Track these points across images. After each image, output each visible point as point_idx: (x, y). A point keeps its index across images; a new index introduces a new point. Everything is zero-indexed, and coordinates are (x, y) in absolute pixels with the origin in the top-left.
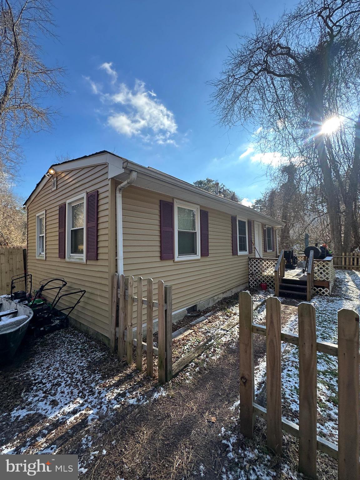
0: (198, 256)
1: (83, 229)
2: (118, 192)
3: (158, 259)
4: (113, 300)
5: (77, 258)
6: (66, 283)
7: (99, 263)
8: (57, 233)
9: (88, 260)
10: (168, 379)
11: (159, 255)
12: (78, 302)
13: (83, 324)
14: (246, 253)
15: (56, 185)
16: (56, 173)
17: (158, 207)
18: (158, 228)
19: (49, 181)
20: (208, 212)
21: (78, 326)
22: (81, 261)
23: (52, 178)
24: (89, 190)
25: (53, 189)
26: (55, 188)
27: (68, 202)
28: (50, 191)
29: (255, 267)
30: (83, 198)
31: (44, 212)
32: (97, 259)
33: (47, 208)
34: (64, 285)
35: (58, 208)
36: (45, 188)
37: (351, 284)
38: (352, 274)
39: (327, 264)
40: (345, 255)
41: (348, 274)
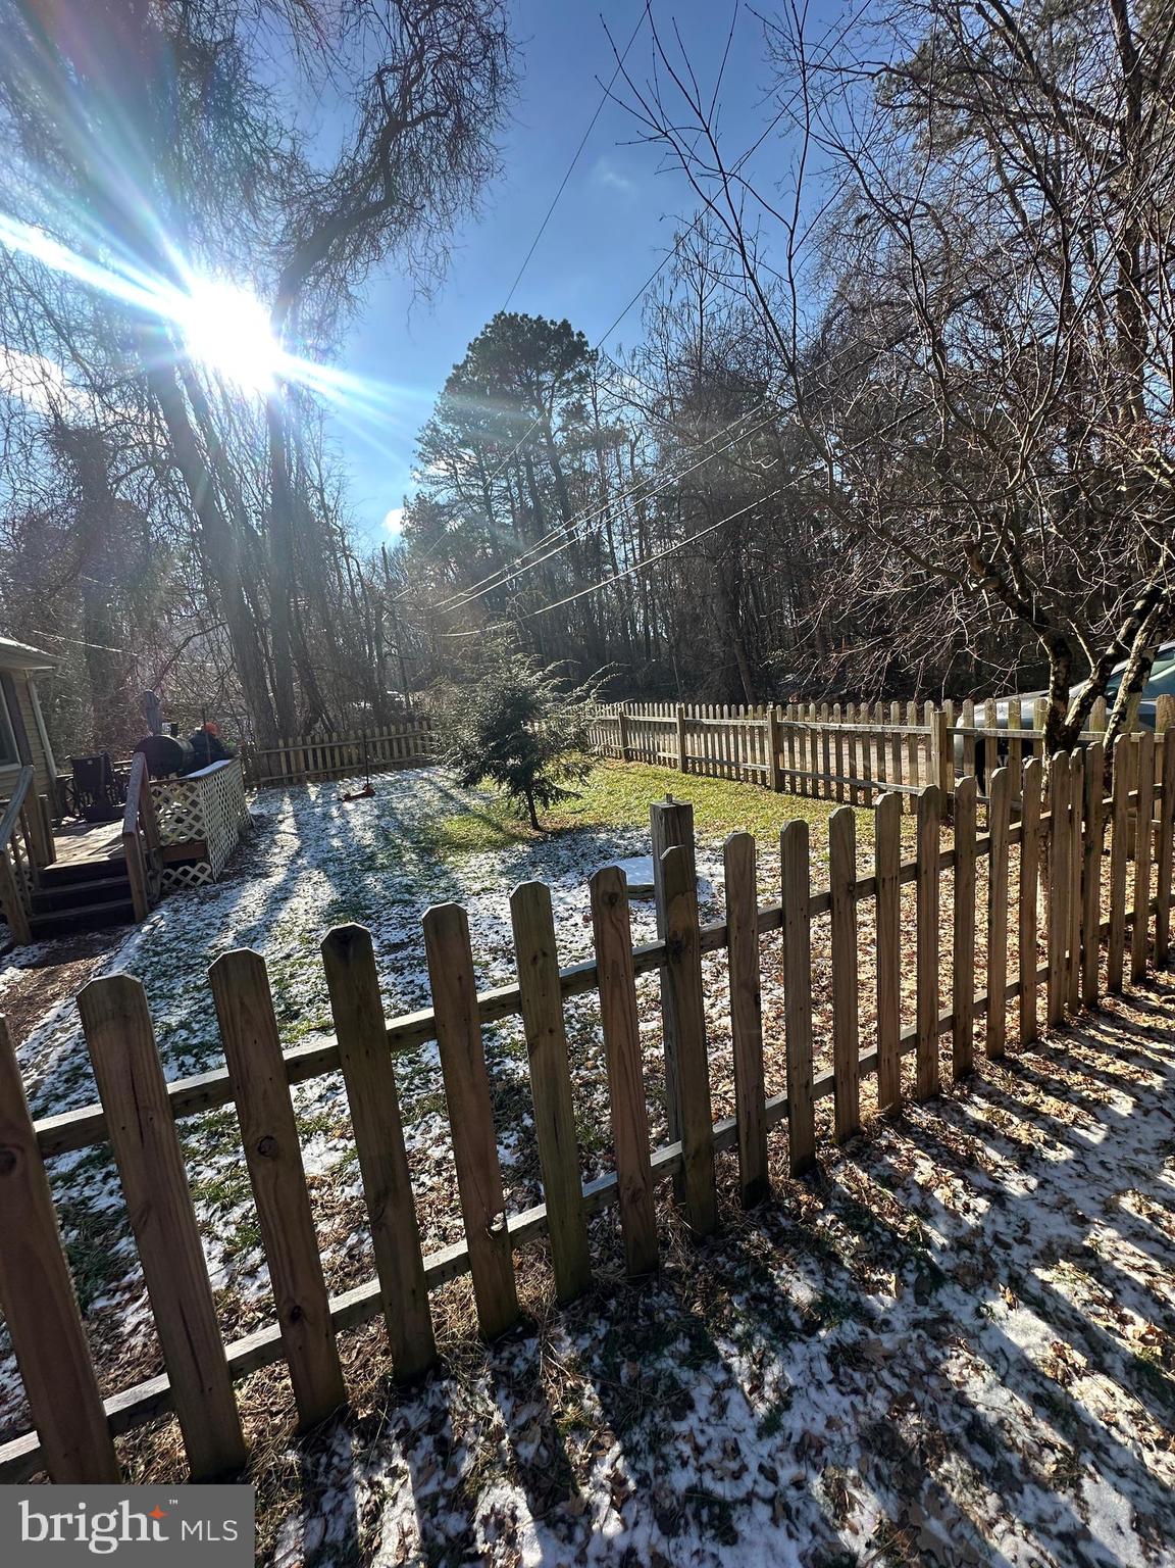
37: (288, 825)
38: (299, 796)
39: (192, 790)
40: (286, 745)
41: (292, 797)
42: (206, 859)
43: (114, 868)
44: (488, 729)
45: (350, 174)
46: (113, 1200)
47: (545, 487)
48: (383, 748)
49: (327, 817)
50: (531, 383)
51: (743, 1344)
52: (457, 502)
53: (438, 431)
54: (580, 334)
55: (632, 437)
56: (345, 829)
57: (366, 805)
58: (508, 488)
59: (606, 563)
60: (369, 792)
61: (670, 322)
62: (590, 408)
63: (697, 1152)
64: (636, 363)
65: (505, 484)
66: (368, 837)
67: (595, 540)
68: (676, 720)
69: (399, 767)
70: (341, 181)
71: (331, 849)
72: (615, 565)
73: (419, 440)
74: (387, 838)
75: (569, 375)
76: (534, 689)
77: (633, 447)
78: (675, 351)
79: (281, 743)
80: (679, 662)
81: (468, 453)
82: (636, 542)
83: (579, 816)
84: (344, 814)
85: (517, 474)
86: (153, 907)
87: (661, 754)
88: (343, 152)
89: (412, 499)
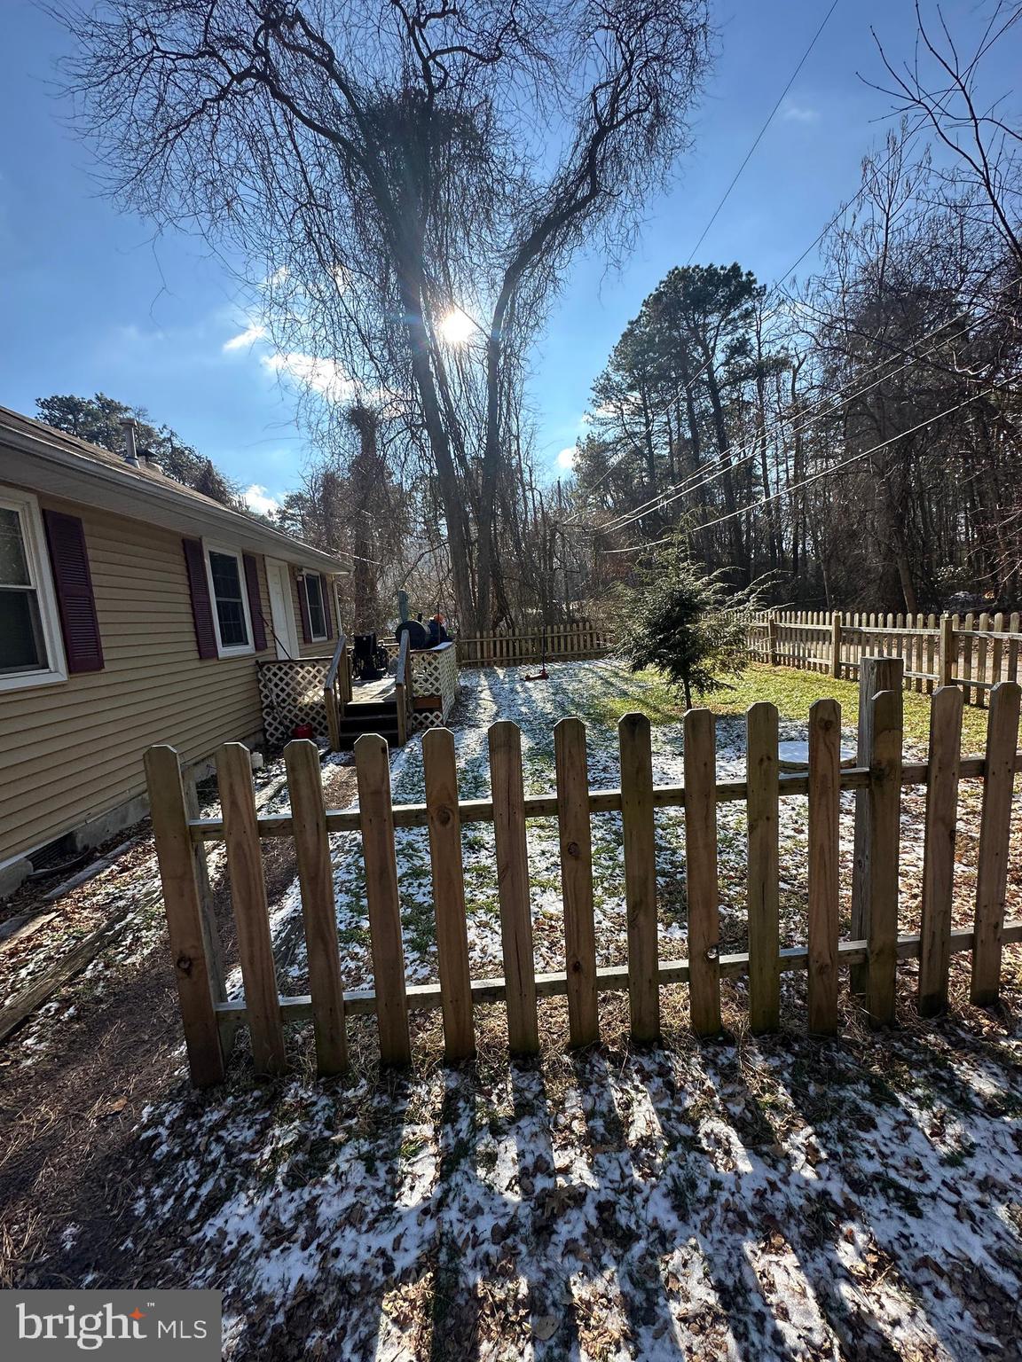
0: (56, 674)
14: (248, 649)
20: (80, 519)
29: (276, 685)
37: (486, 695)
38: (491, 675)
39: (435, 658)
40: (482, 637)
41: (485, 675)
42: (440, 709)
43: (388, 707)
44: (656, 624)
45: (563, 180)
46: (425, 899)
47: (703, 418)
48: (553, 642)
49: (513, 690)
50: (697, 326)
51: (924, 1103)
52: (621, 439)
53: (609, 379)
54: (750, 274)
55: (796, 363)
56: (529, 701)
57: (542, 684)
58: (668, 423)
59: (756, 485)
60: (544, 676)
61: (851, 246)
62: (754, 341)
63: (881, 952)
64: (810, 292)
65: (665, 420)
66: (549, 708)
67: (748, 466)
68: (832, 628)
69: (564, 659)
70: (557, 188)
71: (521, 714)
72: (766, 486)
73: (593, 389)
74: (563, 709)
75: (735, 314)
76: (699, 592)
77: (796, 371)
78: (853, 273)
79: (478, 635)
80: (829, 578)
81: (635, 396)
82: (791, 463)
83: (731, 707)
84: (526, 690)
85: (677, 409)
86: (409, 737)
87: (812, 660)
88: (561, 165)
89: (584, 439)
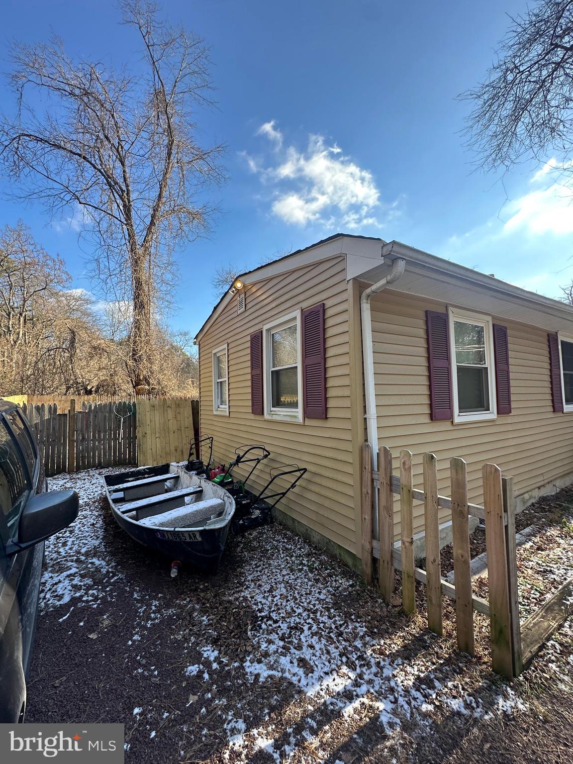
0: (492, 414)
1: (296, 367)
2: (364, 301)
3: (427, 419)
4: (364, 490)
5: (287, 415)
6: (269, 454)
7: (329, 424)
8: (249, 377)
9: (306, 419)
10: (517, 671)
11: (428, 412)
12: (293, 486)
13: (299, 522)
15: (244, 304)
16: (244, 286)
17: (421, 323)
18: (423, 361)
19: (234, 299)
20: (506, 328)
21: (290, 523)
22: (294, 420)
23: (238, 295)
24: (305, 305)
25: (239, 312)
26: (243, 309)
27: (265, 328)
28: (235, 315)
30: (295, 318)
31: (225, 346)
32: (326, 418)
33: (229, 341)
34: (266, 456)
35: (249, 338)
36: (225, 311)
